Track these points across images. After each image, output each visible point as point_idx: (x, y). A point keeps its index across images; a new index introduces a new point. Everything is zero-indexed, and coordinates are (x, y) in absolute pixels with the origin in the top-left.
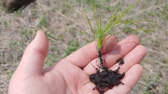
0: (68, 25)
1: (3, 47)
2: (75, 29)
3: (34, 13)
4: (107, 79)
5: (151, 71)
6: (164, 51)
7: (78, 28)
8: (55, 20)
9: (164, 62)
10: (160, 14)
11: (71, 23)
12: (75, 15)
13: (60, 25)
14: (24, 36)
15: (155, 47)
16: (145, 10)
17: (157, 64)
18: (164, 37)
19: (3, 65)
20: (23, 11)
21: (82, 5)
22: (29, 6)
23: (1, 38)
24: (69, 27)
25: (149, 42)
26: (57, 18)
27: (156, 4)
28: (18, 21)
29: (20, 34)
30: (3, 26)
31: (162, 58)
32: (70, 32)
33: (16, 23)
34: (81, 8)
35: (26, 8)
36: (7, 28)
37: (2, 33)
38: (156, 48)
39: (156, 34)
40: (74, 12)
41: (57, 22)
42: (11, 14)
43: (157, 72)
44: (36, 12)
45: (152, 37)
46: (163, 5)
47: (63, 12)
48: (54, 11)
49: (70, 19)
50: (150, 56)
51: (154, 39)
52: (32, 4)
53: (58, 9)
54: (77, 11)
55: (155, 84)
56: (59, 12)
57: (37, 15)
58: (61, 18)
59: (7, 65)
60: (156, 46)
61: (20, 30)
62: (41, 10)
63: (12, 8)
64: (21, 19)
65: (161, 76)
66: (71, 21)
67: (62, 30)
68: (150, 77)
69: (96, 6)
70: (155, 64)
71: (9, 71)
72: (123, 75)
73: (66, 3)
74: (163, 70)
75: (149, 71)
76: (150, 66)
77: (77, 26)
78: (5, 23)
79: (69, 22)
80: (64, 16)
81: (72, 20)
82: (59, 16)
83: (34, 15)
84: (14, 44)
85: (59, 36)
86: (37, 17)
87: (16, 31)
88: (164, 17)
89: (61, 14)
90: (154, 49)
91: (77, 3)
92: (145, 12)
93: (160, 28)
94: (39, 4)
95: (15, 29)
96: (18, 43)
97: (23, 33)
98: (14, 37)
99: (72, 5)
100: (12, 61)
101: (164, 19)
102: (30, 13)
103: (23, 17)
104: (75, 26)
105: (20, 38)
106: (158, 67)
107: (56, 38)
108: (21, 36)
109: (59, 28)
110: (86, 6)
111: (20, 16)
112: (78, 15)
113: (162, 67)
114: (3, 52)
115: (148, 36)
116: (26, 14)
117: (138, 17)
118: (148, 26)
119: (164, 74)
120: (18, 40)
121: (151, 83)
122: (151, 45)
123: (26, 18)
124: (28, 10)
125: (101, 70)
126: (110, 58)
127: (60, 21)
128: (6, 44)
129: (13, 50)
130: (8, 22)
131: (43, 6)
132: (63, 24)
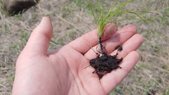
0: (68, 29)
1: (3, 50)
2: (75, 33)
3: (34, 16)
4: (106, 63)
5: (151, 76)
6: (164, 57)
7: (78, 32)
8: (55, 24)
9: (163, 68)
10: (160, 19)
11: (71, 27)
12: (75, 19)
13: (60, 29)
14: (24, 39)
15: (154, 53)
16: (145, 15)
17: (157, 69)
18: (164, 42)
19: (2, 69)
20: (23, 15)
21: (82, 9)
22: (29, 10)
23: (1, 41)
24: (69, 31)
25: (148, 47)
26: (57, 22)
27: (156, 9)
28: (19, 25)
29: (20, 38)
30: (3, 29)
31: (162, 63)
32: (70, 36)
33: (16, 26)
34: (82, 13)
35: (27, 12)
36: (7, 32)
37: (2, 36)
38: (156, 54)
39: (156, 39)
40: (74, 16)
41: (58, 26)
42: (12, 17)
43: (156, 77)
44: (37, 16)
45: (152, 42)
46: (163, 10)
47: (64, 17)
48: (55, 15)
49: (70, 23)
50: (150, 61)
51: (154, 44)
52: (32, 7)
53: (58, 13)
54: (77, 15)
55: (154, 90)
56: (59, 16)
57: (37, 18)
58: (61, 22)
59: (6, 68)
60: (155, 51)
61: (20, 33)
62: (41, 13)
63: (13, 11)
64: (22, 22)
65: (160, 81)
66: (71, 26)
67: (62, 34)
68: (149, 82)
69: (97, 11)
70: (154, 70)
71: (8, 74)
72: (121, 60)
73: (66, 7)
74: (162, 75)
75: (148, 77)
76: (149, 71)
77: (77, 30)
78: (6, 26)
79: (69, 26)
80: (64, 20)
81: (72, 24)
82: (60, 20)
83: (35, 18)
84: (14, 48)
85: (59, 40)
86: (37, 21)
87: (16, 35)
88: (164, 22)
89: (62, 18)
90: (153, 55)
91: (77, 8)
92: (145, 17)
93: (160, 33)
94: (40, 8)
95: (15, 33)
96: (18, 47)
97: (23, 37)
98: (14, 40)
99: (72, 9)
100: (12, 65)
101: (164, 25)
102: (30, 17)
103: (23, 21)
104: (75, 30)
105: (20, 41)
106: (157, 72)
107: (56, 42)
108: (21, 40)
109: (60, 32)
110: (87, 10)
111: (21, 20)
112: (79, 19)
113: (162, 73)
114: (3, 55)
115: (148, 41)
116: (27, 17)
117: (138, 22)
118: (148, 32)
119: (163, 80)
120: (18, 44)
121: (151, 88)
122: (150, 50)
123: (26, 21)
124: (29, 14)
125: (101, 55)
126: (109, 45)
127: (60, 25)
128: (6, 47)
129: (12, 53)
130: (8, 25)
131: (43, 10)
132: (63, 28)
